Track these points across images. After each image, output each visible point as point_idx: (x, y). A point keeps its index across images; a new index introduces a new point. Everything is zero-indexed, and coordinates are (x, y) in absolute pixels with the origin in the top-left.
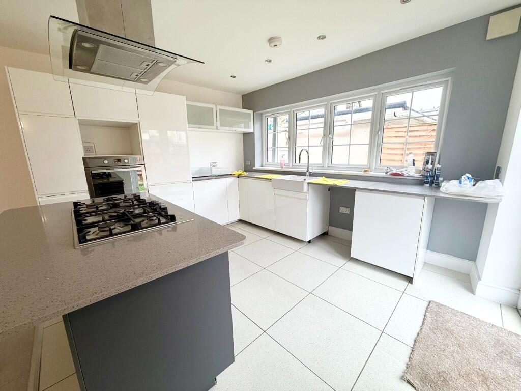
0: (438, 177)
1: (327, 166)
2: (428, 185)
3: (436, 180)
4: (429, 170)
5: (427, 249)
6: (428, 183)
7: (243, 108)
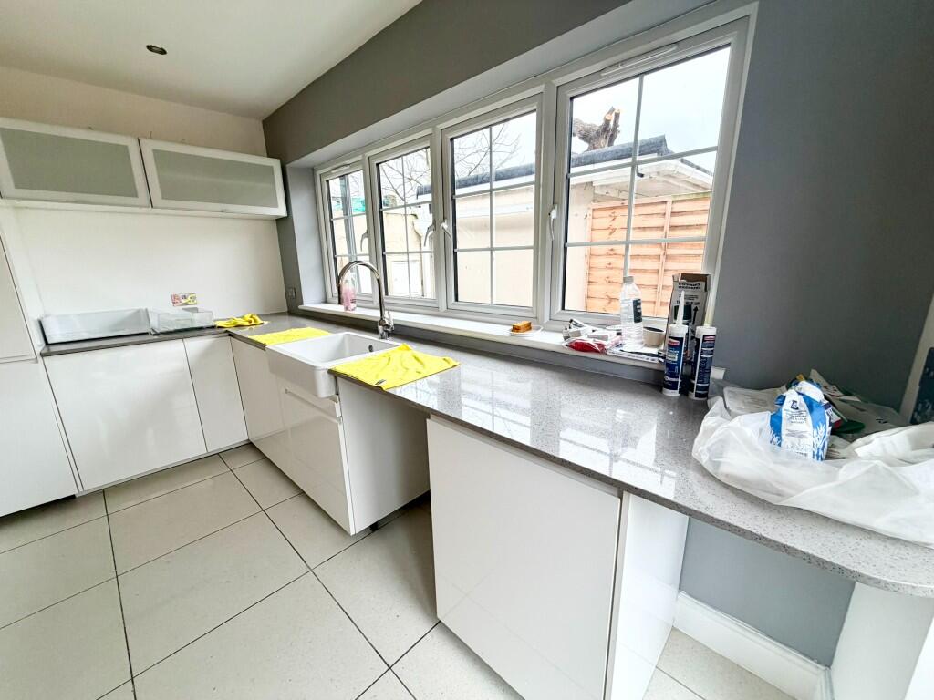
0: (705, 371)
1: (445, 308)
2: (675, 394)
3: (701, 379)
4: (677, 342)
5: (680, 589)
6: (674, 386)
7: (269, 156)
